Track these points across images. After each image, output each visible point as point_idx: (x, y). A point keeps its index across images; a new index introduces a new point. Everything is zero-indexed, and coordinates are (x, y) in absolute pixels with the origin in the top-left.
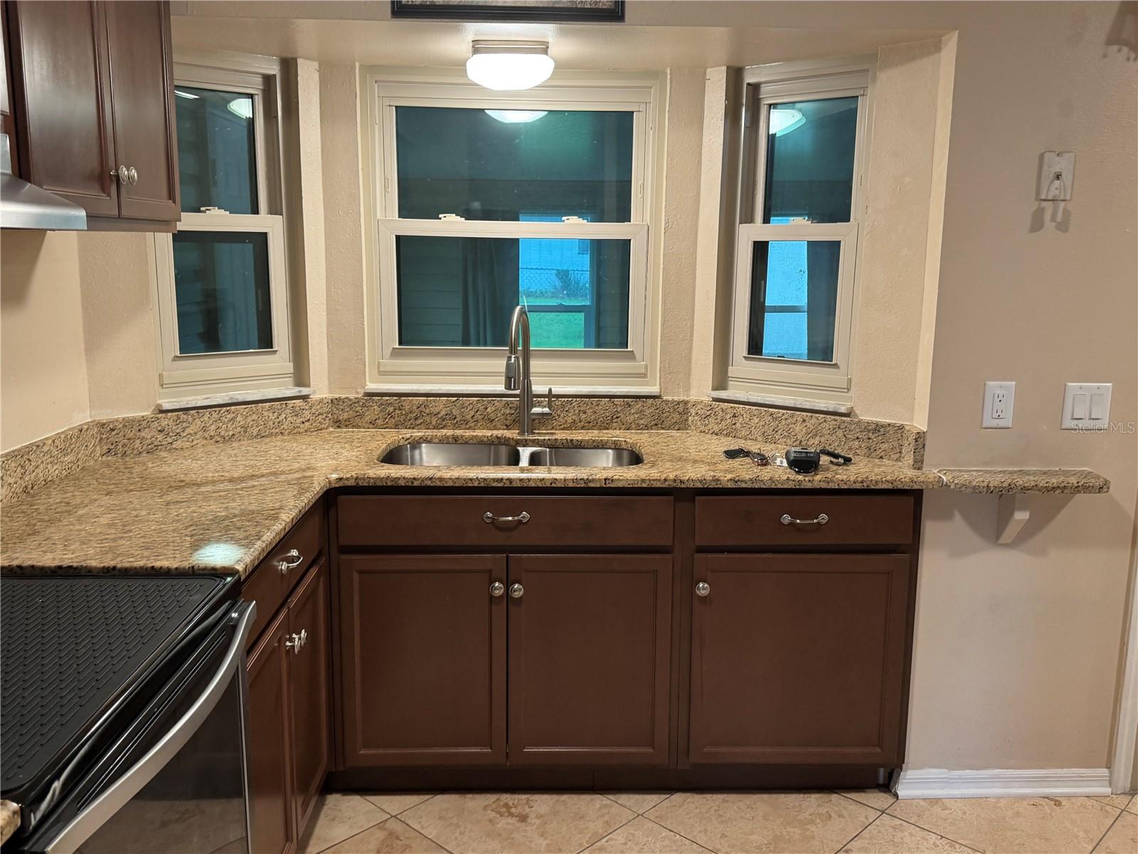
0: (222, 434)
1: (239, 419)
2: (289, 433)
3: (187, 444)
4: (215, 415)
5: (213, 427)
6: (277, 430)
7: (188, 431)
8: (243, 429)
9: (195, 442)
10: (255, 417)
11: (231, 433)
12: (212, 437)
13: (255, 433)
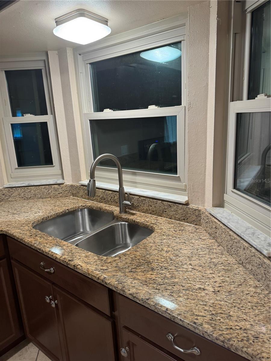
1: (32, 191)
2: (53, 197)
3: (14, 200)
4: (22, 190)
5: (22, 194)
6: (48, 196)
7: (13, 195)
8: (34, 195)
9: (16, 199)
10: (38, 191)
11: (30, 196)
12: (22, 198)
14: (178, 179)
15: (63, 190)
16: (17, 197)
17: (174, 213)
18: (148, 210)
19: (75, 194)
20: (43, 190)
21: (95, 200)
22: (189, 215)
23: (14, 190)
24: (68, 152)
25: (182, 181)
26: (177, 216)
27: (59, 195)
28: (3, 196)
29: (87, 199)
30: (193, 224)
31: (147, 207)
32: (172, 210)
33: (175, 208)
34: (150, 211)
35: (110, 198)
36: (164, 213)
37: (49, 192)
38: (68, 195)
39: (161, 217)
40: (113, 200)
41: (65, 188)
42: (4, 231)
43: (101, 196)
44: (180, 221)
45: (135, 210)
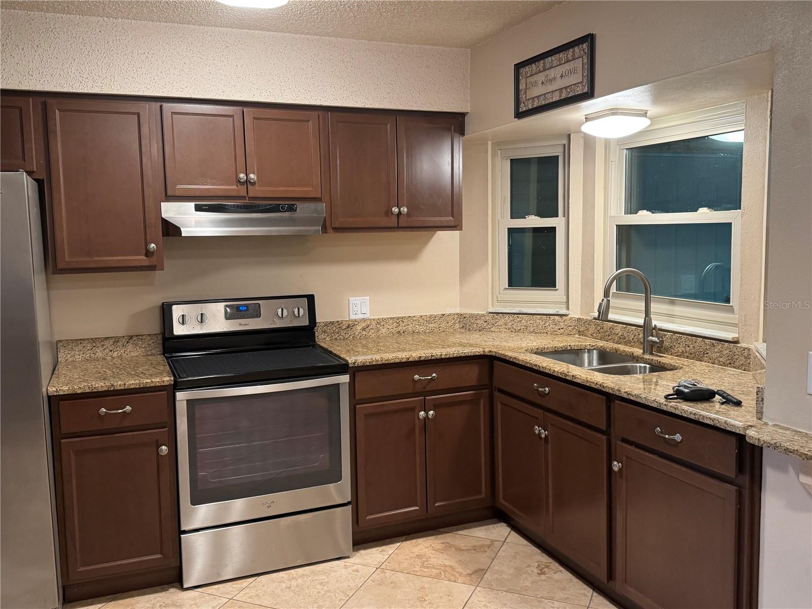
0: (515, 327)
1: (523, 321)
2: (551, 334)
3: (498, 330)
4: (511, 318)
5: (510, 324)
6: (544, 331)
7: (498, 323)
8: (525, 327)
9: (501, 330)
10: (531, 322)
11: (519, 328)
12: (509, 329)
13: (532, 330)
14: (731, 310)
15: (566, 324)
16: (502, 327)
17: (718, 354)
18: (685, 351)
19: (583, 332)
20: (538, 321)
21: (610, 339)
22: (736, 357)
23: (500, 317)
24: (580, 270)
25: (735, 312)
26: (721, 359)
27: (559, 331)
28: (485, 324)
29: (599, 340)
30: (741, 369)
31: (683, 349)
32: (716, 350)
33: (719, 347)
34: (687, 354)
35: (633, 336)
36: (706, 355)
37: (546, 325)
38: (572, 333)
39: (701, 361)
40: (637, 340)
41: (569, 322)
42: (493, 352)
43: (620, 334)
44: (725, 366)
45: (667, 353)
